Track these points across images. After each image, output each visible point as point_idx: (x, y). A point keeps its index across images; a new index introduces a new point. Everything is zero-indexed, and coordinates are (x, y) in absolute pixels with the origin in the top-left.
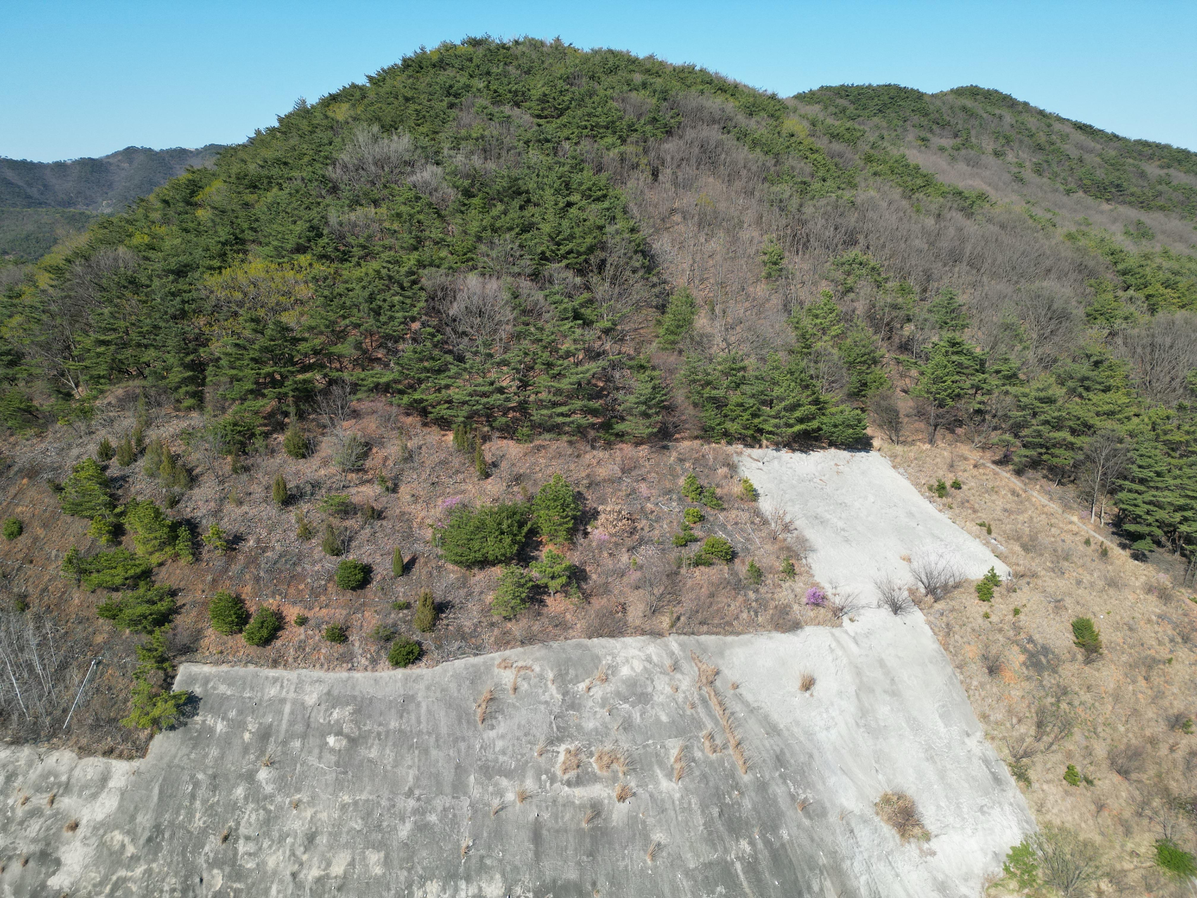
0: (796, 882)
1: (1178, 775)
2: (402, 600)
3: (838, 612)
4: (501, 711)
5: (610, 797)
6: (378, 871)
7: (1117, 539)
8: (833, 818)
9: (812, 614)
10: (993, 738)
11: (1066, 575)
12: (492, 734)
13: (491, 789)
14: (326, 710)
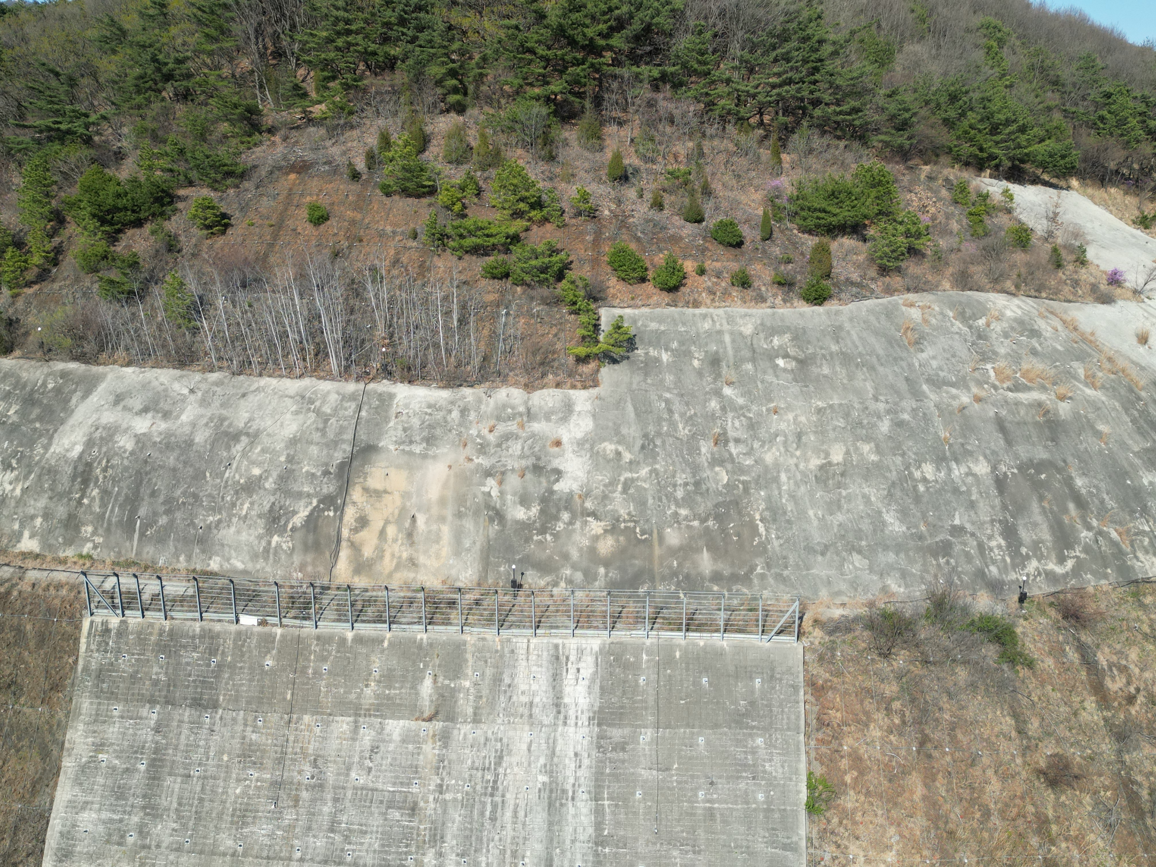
3: (1136, 292)
4: (924, 339)
5: (1049, 399)
6: (874, 458)
12: (924, 355)
13: (945, 395)
14: (766, 338)
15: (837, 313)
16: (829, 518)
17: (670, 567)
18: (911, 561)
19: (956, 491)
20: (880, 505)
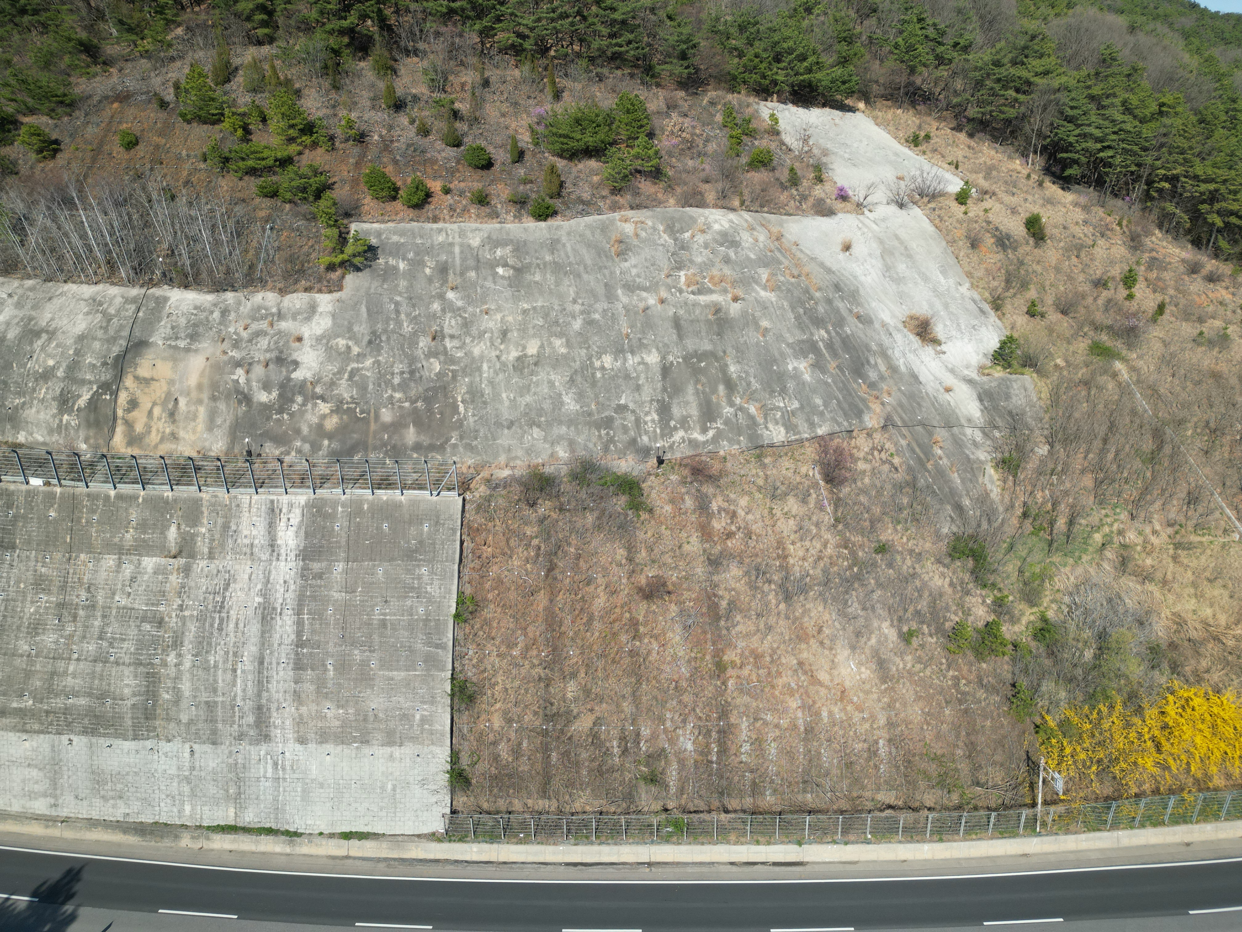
2: (524, 178)
3: (860, 206)
4: (630, 250)
5: (725, 301)
6: (563, 350)
7: (1048, 179)
8: (877, 325)
9: (841, 206)
10: (977, 287)
11: (1017, 196)
12: (627, 264)
13: (636, 297)
14: (490, 250)
15: (558, 228)
16: (519, 399)
17: (382, 439)
18: (578, 432)
19: (627, 377)
20: (562, 388)
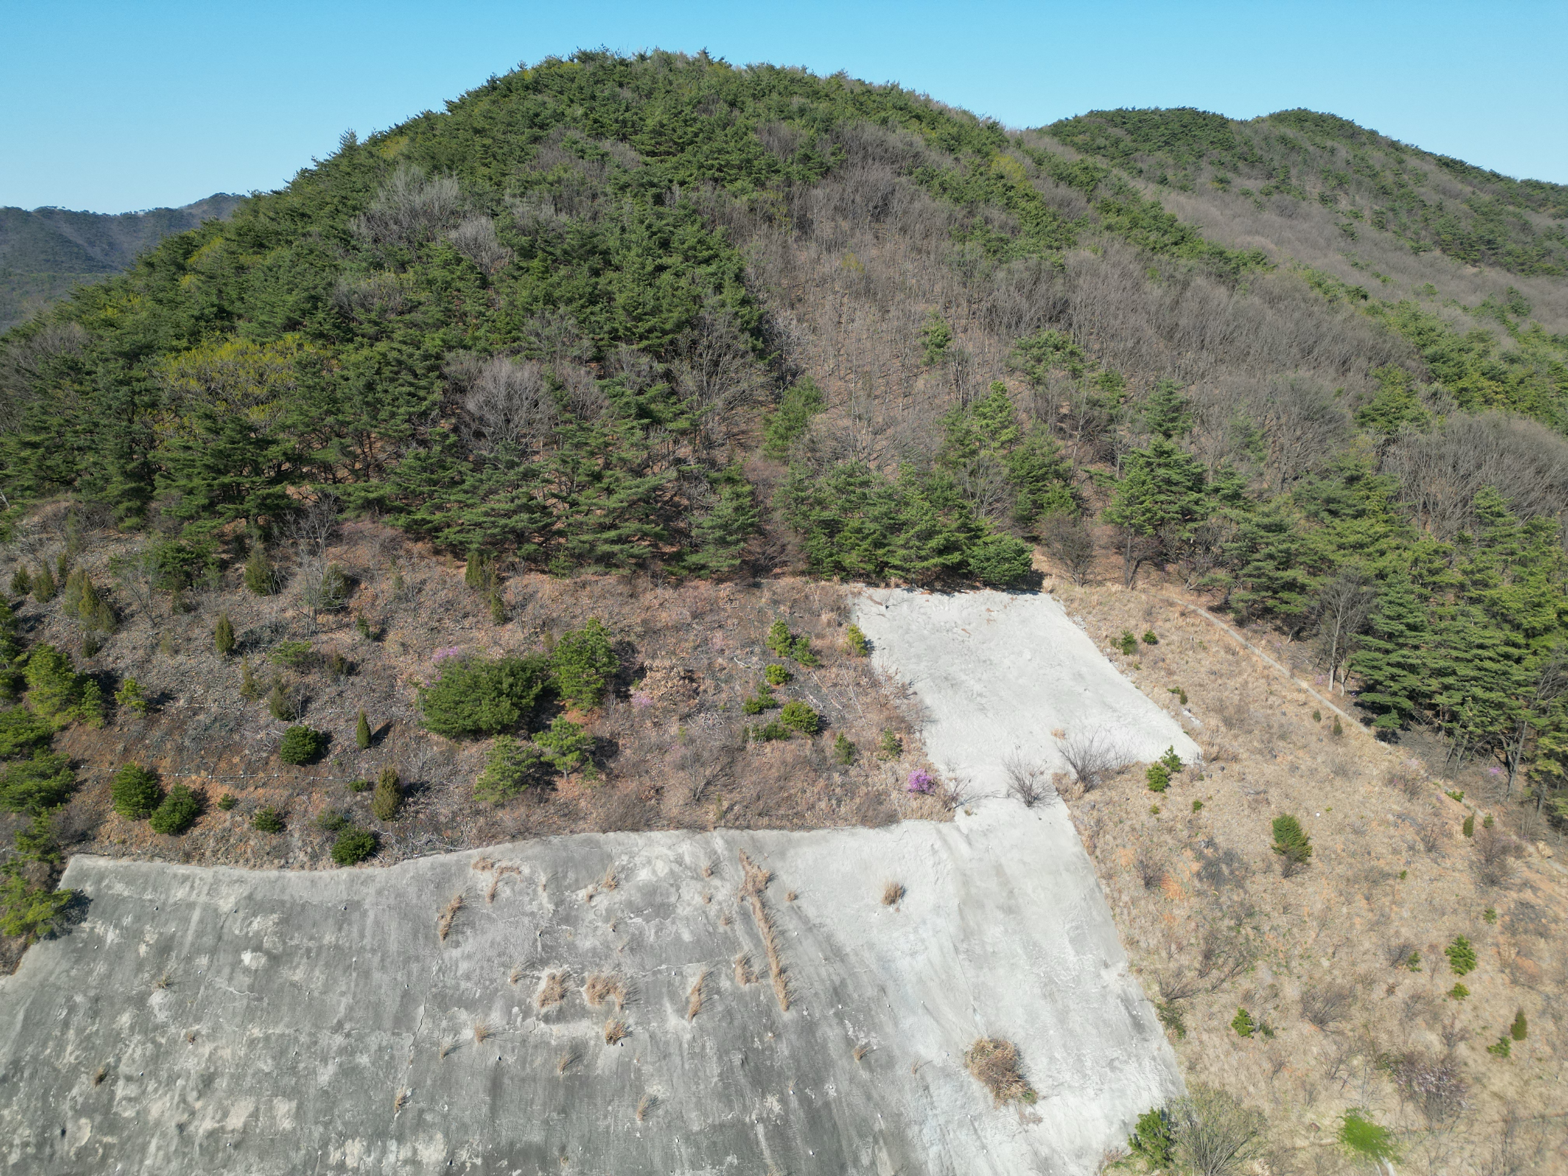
0: (839, 1152)
1: (1393, 1024)
2: (363, 778)
3: (950, 802)
4: (472, 925)
5: (598, 1037)
6: (287, 1124)
7: (1360, 713)
8: (902, 1070)
9: (915, 804)
10: (1140, 971)
11: (1279, 759)
12: (456, 953)
13: (444, 1024)
14: (245, 919)
